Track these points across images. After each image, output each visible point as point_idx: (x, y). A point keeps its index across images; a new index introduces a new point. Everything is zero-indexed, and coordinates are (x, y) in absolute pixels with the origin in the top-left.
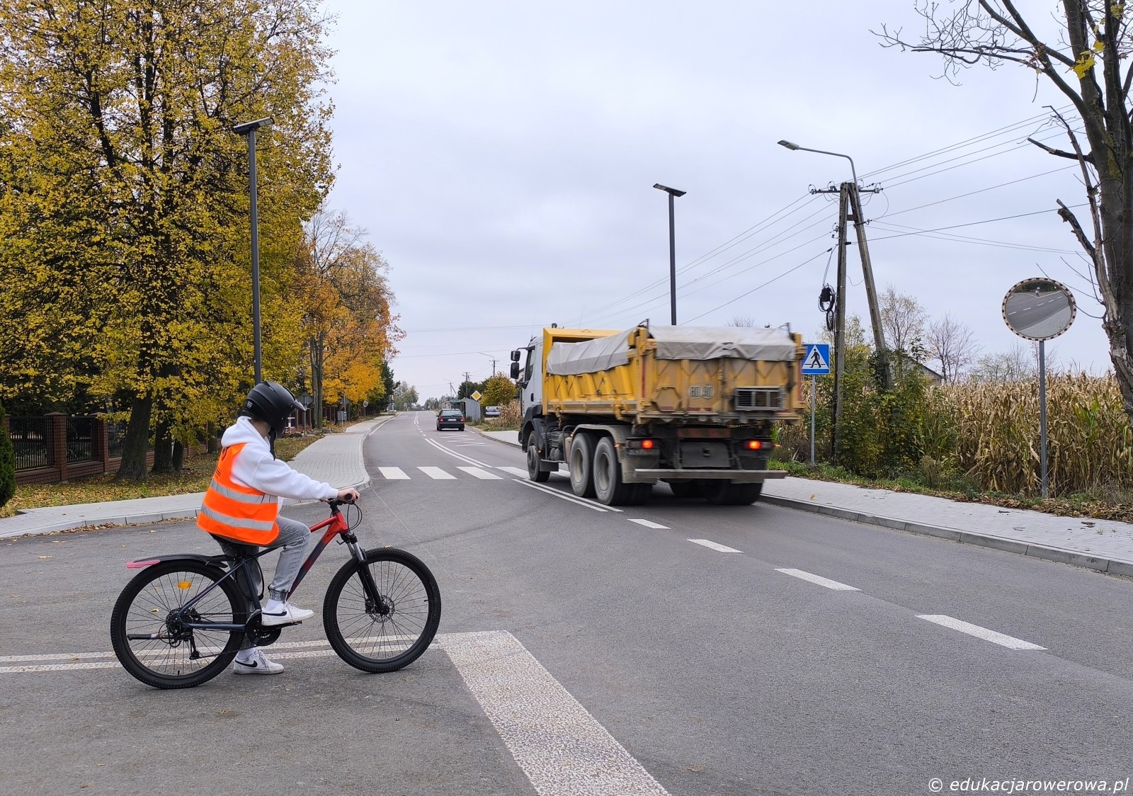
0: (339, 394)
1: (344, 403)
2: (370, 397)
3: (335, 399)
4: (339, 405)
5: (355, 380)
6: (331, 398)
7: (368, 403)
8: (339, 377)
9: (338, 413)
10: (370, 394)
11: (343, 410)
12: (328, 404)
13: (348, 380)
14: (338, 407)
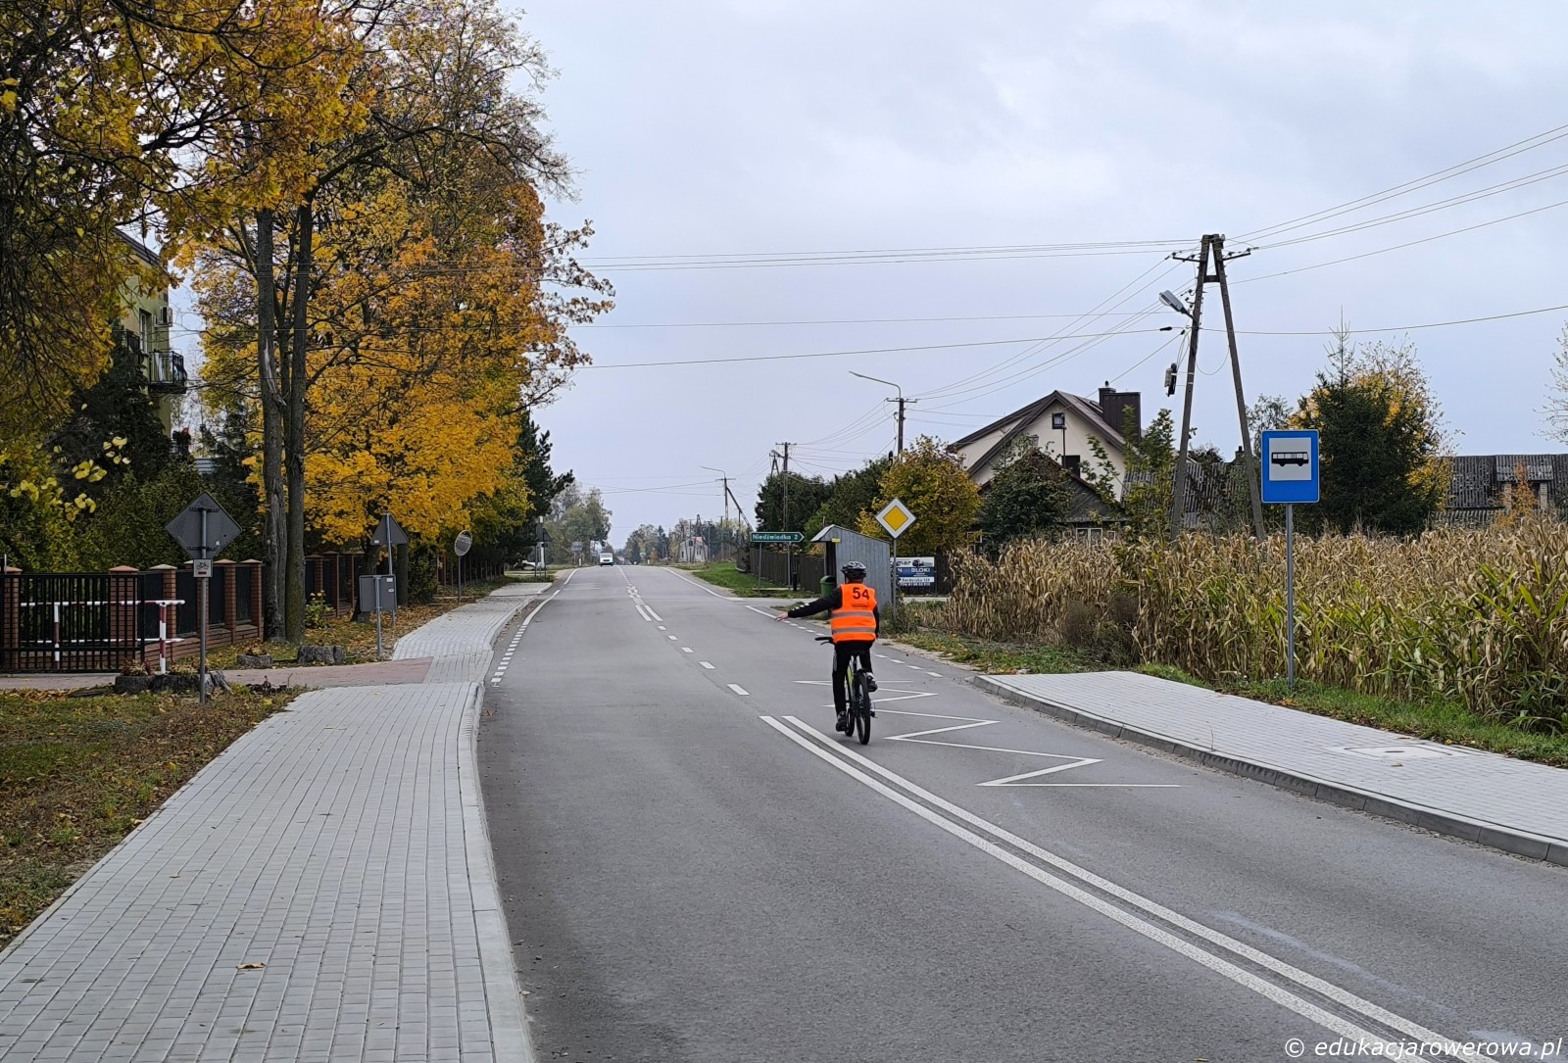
0: (371, 508)
1: (386, 546)
2: (479, 522)
3: (355, 528)
4: (370, 549)
5: (426, 458)
6: (341, 522)
7: (469, 541)
8: (368, 447)
9: (364, 581)
10: (480, 512)
11: (382, 570)
12: (331, 545)
13: (401, 457)
14: (363, 559)
